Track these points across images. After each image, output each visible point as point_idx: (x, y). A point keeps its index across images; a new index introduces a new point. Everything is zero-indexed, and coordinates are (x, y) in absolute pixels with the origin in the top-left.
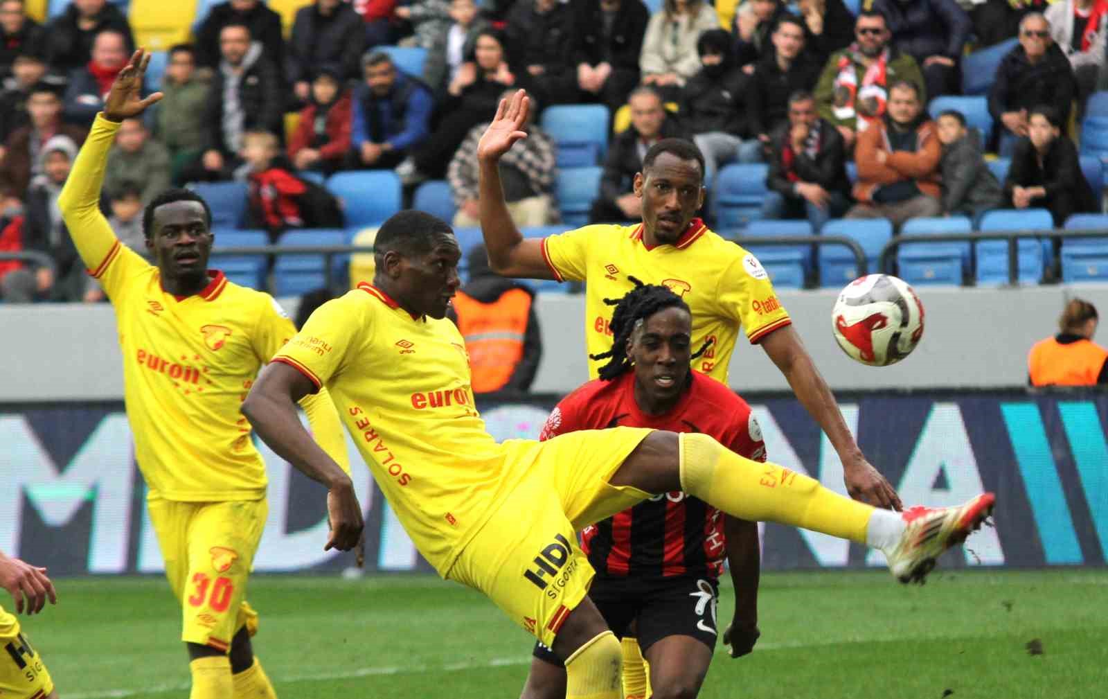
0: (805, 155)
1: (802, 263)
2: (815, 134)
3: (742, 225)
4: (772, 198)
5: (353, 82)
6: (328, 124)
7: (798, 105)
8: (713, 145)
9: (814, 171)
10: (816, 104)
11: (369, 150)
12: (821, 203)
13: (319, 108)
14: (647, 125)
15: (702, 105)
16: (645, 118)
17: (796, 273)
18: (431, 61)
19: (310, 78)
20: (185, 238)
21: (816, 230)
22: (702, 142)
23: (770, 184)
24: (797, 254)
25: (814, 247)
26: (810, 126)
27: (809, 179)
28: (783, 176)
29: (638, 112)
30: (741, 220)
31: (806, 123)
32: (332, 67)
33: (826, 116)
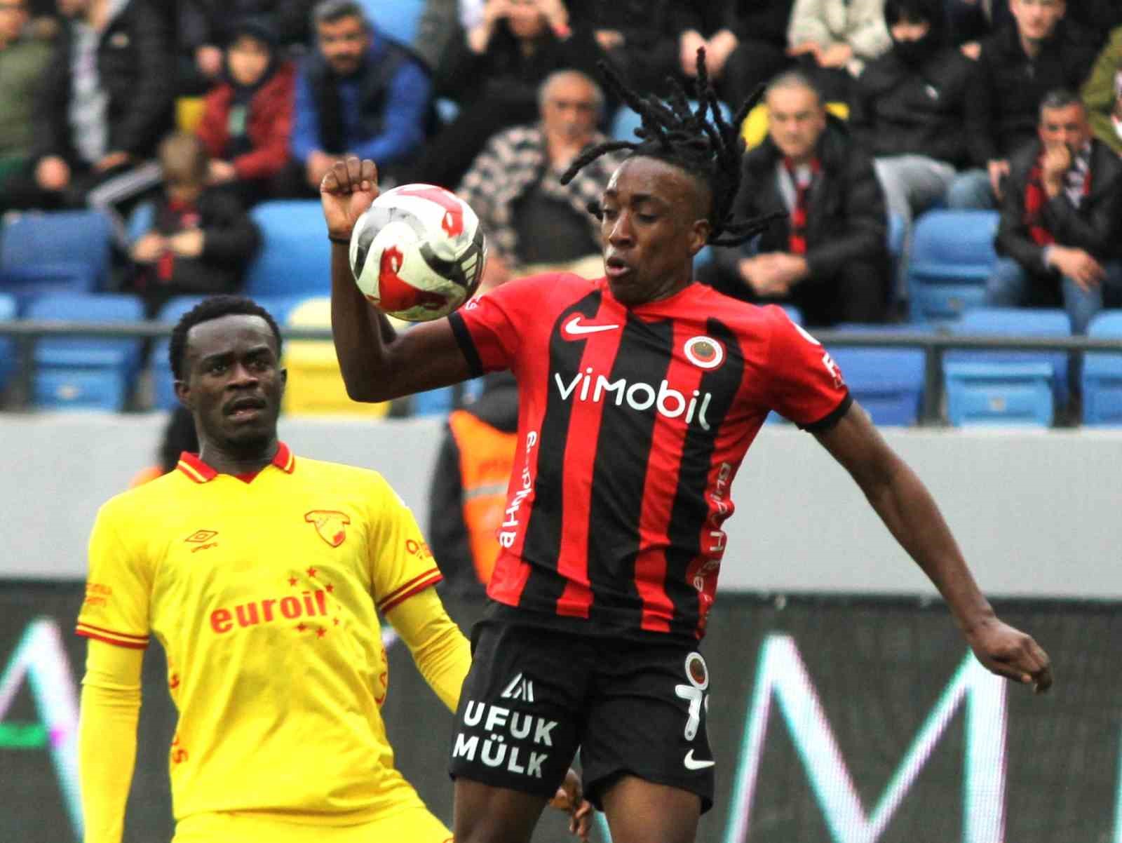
0: (1063, 196)
1: (1052, 382)
2: (1082, 165)
3: (953, 316)
4: (1004, 270)
5: (297, 48)
6: (251, 120)
7: (1055, 115)
8: (905, 176)
9: (1079, 227)
10: (1087, 112)
11: (320, 165)
12: (1086, 281)
13: (239, 92)
14: (795, 138)
15: (888, 108)
16: (791, 126)
17: (1042, 398)
18: (430, 18)
19: (224, 40)
20: (242, 376)
21: (1078, 327)
22: (888, 171)
23: (1000, 246)
24: (1044, 368)
25: (1075, 357)
26: (1074, 152)
27: (1068, 240)
28: (1023, 232)
29: (781, 117)
30: (951, 307)
31: (1068, 145)
32: (263, 22)
33: (1100, 134)
